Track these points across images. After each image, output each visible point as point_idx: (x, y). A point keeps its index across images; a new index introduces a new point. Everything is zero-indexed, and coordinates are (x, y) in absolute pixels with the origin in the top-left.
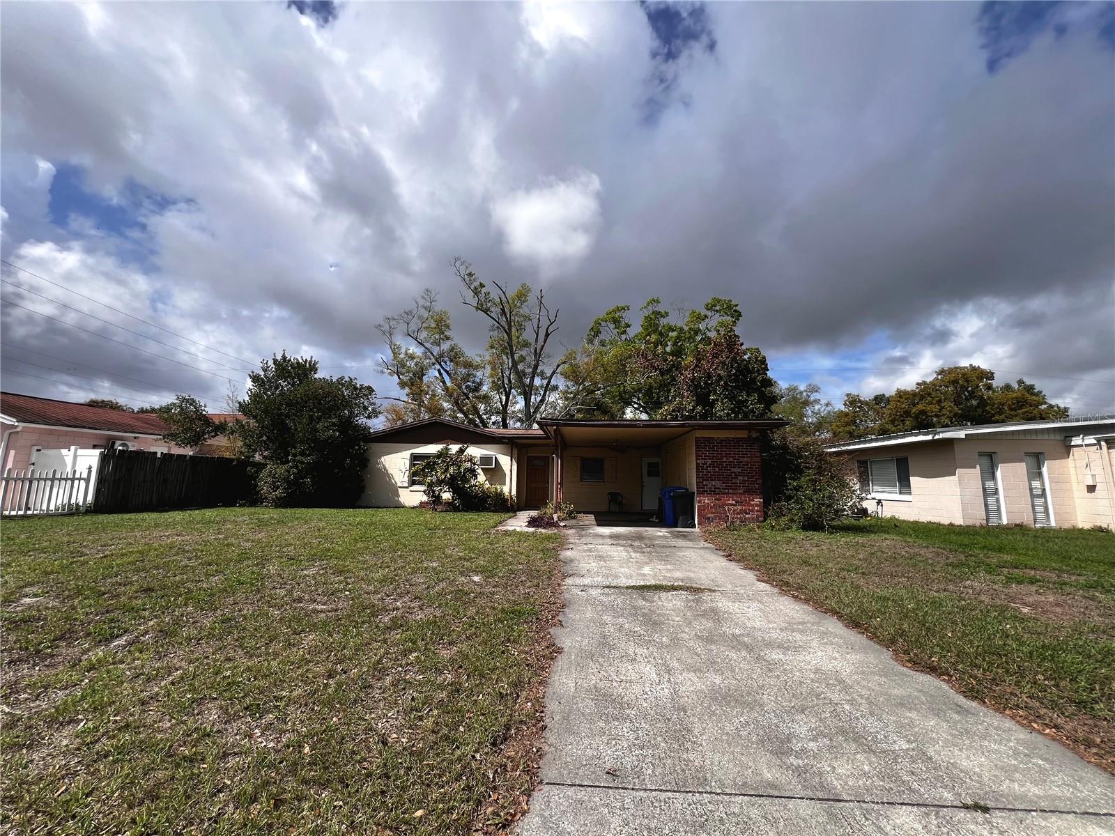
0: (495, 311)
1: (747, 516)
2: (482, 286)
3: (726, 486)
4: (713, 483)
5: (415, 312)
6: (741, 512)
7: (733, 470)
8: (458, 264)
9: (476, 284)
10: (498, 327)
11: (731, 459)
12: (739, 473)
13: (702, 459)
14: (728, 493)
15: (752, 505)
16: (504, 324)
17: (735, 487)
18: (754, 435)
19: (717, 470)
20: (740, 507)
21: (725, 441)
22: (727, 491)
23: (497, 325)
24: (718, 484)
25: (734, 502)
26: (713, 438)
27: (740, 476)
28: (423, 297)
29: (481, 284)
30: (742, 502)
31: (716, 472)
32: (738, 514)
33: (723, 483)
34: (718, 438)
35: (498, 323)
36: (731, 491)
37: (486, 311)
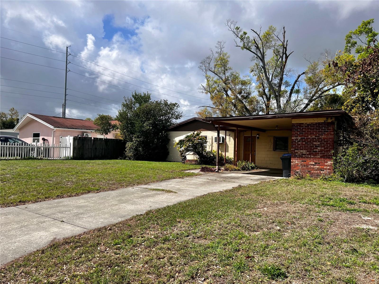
0: (253, 48)
1: (322, 172)
2: (245, 33)
3: (309, 153)
4: (301, 151)
5: (211, 57)
6: (318, 169)
7: (315, 143)
8: (229, 24)
9: (241, 33)
10: (257, 58)
11: (314, 137)
12: (318, 145)
13: (295, 137)
14: (310, 158)
15: (327, 166)
16: (260, 55)
17: (315, 154)
18: (330, 121)
19: (304, 143)
20: (317, 167)
21: (311, 125)
22: (309, 156)
23: (256, 56)
24: (304, 152)
25: (314, 163)
26: (303, 124)
27: (319, 147)
28: (216, 47)
29: (244, 33)
30: (319, 163)
31: (304, 145)
32: (316, 170)
33: (307, 151)
34: (306, 123)
35: (256, 55)
36: (312, 156)
37: (249, 49)
